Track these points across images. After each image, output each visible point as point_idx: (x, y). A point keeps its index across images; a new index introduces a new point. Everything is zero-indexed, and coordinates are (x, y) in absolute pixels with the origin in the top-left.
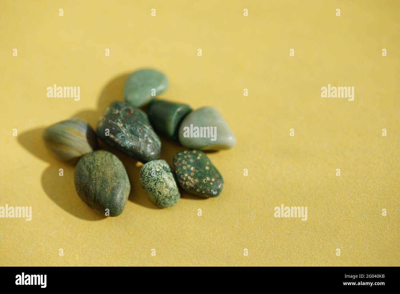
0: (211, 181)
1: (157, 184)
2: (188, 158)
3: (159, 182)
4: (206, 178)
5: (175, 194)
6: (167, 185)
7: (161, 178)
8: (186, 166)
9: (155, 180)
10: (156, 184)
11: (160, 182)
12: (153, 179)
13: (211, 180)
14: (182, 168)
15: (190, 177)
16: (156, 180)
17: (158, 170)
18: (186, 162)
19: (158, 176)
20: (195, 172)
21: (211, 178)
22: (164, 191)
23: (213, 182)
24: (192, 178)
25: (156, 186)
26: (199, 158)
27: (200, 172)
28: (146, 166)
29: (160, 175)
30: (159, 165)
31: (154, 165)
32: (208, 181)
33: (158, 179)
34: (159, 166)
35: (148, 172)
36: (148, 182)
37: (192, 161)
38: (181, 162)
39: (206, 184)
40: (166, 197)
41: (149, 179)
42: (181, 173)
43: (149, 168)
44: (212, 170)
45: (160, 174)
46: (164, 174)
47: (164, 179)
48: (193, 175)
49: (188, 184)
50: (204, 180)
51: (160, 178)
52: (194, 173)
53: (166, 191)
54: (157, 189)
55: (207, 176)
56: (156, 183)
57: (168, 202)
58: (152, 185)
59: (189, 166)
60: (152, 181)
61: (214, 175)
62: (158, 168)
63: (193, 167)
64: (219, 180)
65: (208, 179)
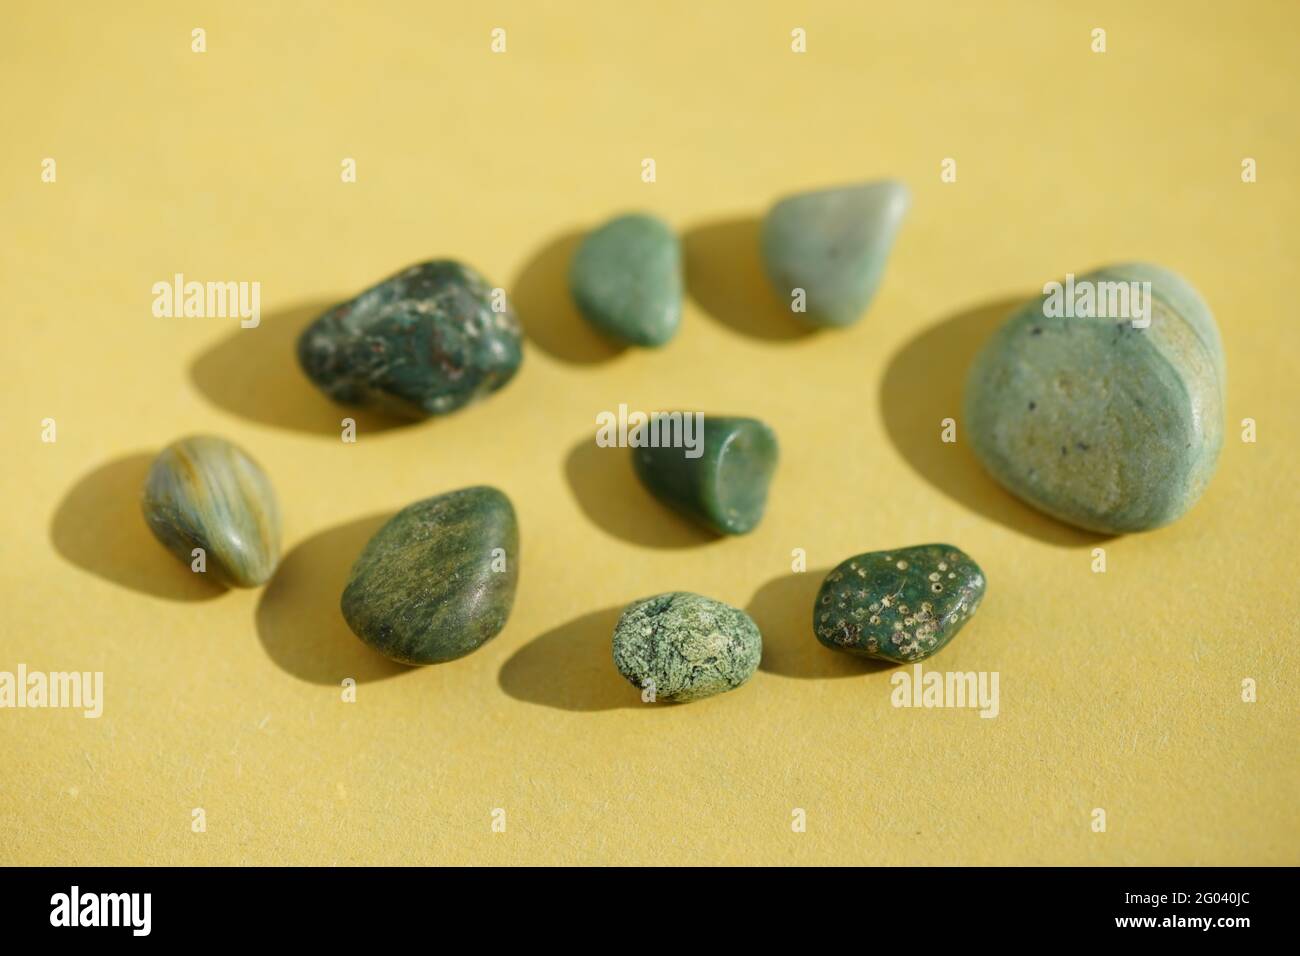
0: (944, 575)
1: (683, 654)
2: (848, 601)
3: (682, 646)
4: (932, 582)
5: (735, 623)
6: (701, 627)
7: (674, 633)
8: (872, 614)
9: (671, 654)
10: (683, 658)
11: (683, 642)
12: (664, 656)
13: (940, 572)
14: (873, 627)
15: (909, 619)
16: (673, 649)
17: (648, 631)
18: (861, 610)
19: (664, 640)
20: (900, 599)
21: (935, 569)
22: (713, 645)
23: (948, 569)
24: (915, 615)
25: (688, 658)
26: (862, 573)
27: (907, 587)
28: (621, 655)
29: (663, 633)
30: (636, 620)
31: (630, 635)
32: (940, 581)
33: (672, 644)
34: (638, 623)
35: (640, 660)
36: (665, 673)
37: (862, 594)
38: (851, 624)
39: (946, 589)
40: (730, 650)
41: (659, 666)
42: (883, 637)
43: (630, 649)
44: (913, 556)
45: (660, 630)
46: (666, 620)
47: (680, 629)
48: (906, 610)
49: (924, 634)
50: (933, 587)
51: (673, 637)
52: (901, 604)
53: (714, 639)
54: (697, 661)
55: (924, 577)
56: (680, 653)
57: (747, 651)
58: (680, 667)
59: (874, 607)
60: (669, 664)
61: (929, 559)
62: (643, 629)
63: (882, 598)
64: (947, 554)
65: (933, 577)
